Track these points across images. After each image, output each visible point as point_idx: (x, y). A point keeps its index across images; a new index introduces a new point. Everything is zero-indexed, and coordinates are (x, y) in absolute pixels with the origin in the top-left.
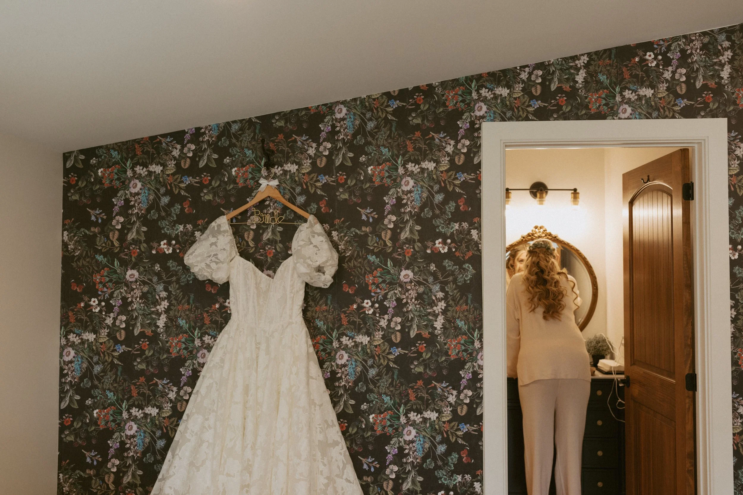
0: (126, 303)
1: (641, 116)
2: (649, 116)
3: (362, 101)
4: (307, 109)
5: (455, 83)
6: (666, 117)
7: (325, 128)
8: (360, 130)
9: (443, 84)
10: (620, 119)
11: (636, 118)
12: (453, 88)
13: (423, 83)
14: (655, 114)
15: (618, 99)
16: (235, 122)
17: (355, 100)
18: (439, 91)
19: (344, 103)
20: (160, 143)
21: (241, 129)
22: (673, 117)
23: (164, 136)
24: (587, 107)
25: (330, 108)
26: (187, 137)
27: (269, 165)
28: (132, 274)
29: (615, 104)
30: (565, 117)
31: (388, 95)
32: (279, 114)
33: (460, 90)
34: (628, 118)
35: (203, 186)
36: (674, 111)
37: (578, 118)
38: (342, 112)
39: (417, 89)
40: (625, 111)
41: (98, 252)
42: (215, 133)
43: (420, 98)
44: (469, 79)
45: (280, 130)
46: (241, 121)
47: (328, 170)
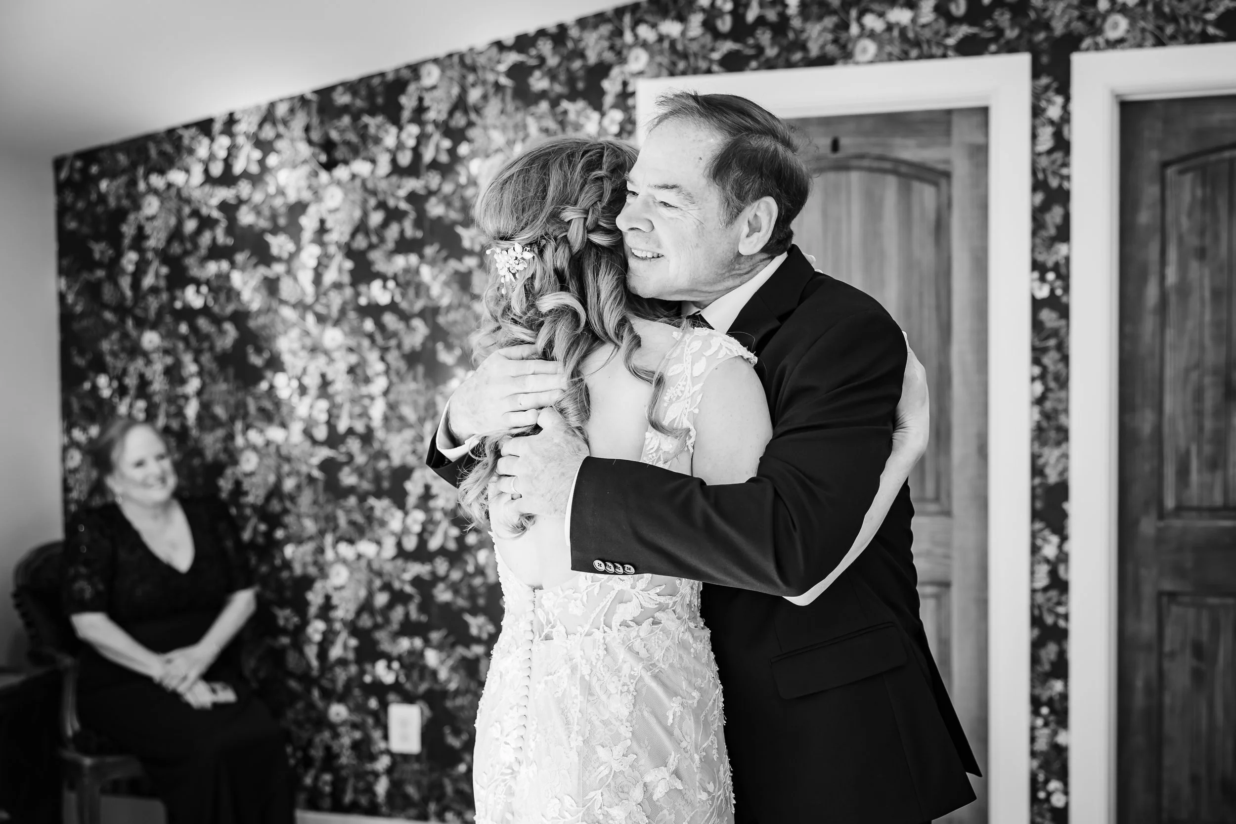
0: (144, 382)
1: (890, 58)
2: (904, 57)
3: (462, 57)
4: (382, 75)
5: (600, 18)
6: (931, 57)
7: (408, 102)
8: (460, 104)
9: (582, 23)
10: (857, 63)
11: (882, 61)
12: (596, 27)
13: (549, 22)
14: (914, 53)
15: (854, 29)
16: (281, 100)
17: (450, 56)
18: (574, 32)
19: (436, 61)
20: (180, 138)
21: (292, 111)
22: (944, 56)
23: (187, 126)
24: (804, 47)
25: (415, 69)
26: (217, 127)
27: (329, 166)
28: (151, 339)
29: (849, 39)
30: (770, 65)
31: (500, 46)
32: (343, 84)
33: (605, 29)
34: (871, 62)
35: (240, 202)
36: (946, 47)
37: (790, 65)
38: (431, 76)
39: (542, 33)
40: (864, 50)
41: (106, 306)
42: (255, 120)
43: (545, 47)
44: (619, 12)
45: (345, 109)
46: (292, 99)
47: (414, 170)
